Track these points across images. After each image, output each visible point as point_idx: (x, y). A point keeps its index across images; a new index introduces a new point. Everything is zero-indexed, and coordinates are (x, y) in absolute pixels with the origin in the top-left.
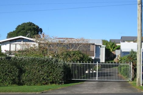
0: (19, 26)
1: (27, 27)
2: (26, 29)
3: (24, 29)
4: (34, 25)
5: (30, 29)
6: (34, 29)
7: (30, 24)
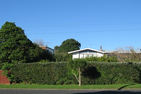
0: (65, 41)
1: (71, 42)
2: (70, 44)
3: (68, 44)
4: (75, 41)
5: (73, 44)
6: (76, 43)
7: (73, 40)
